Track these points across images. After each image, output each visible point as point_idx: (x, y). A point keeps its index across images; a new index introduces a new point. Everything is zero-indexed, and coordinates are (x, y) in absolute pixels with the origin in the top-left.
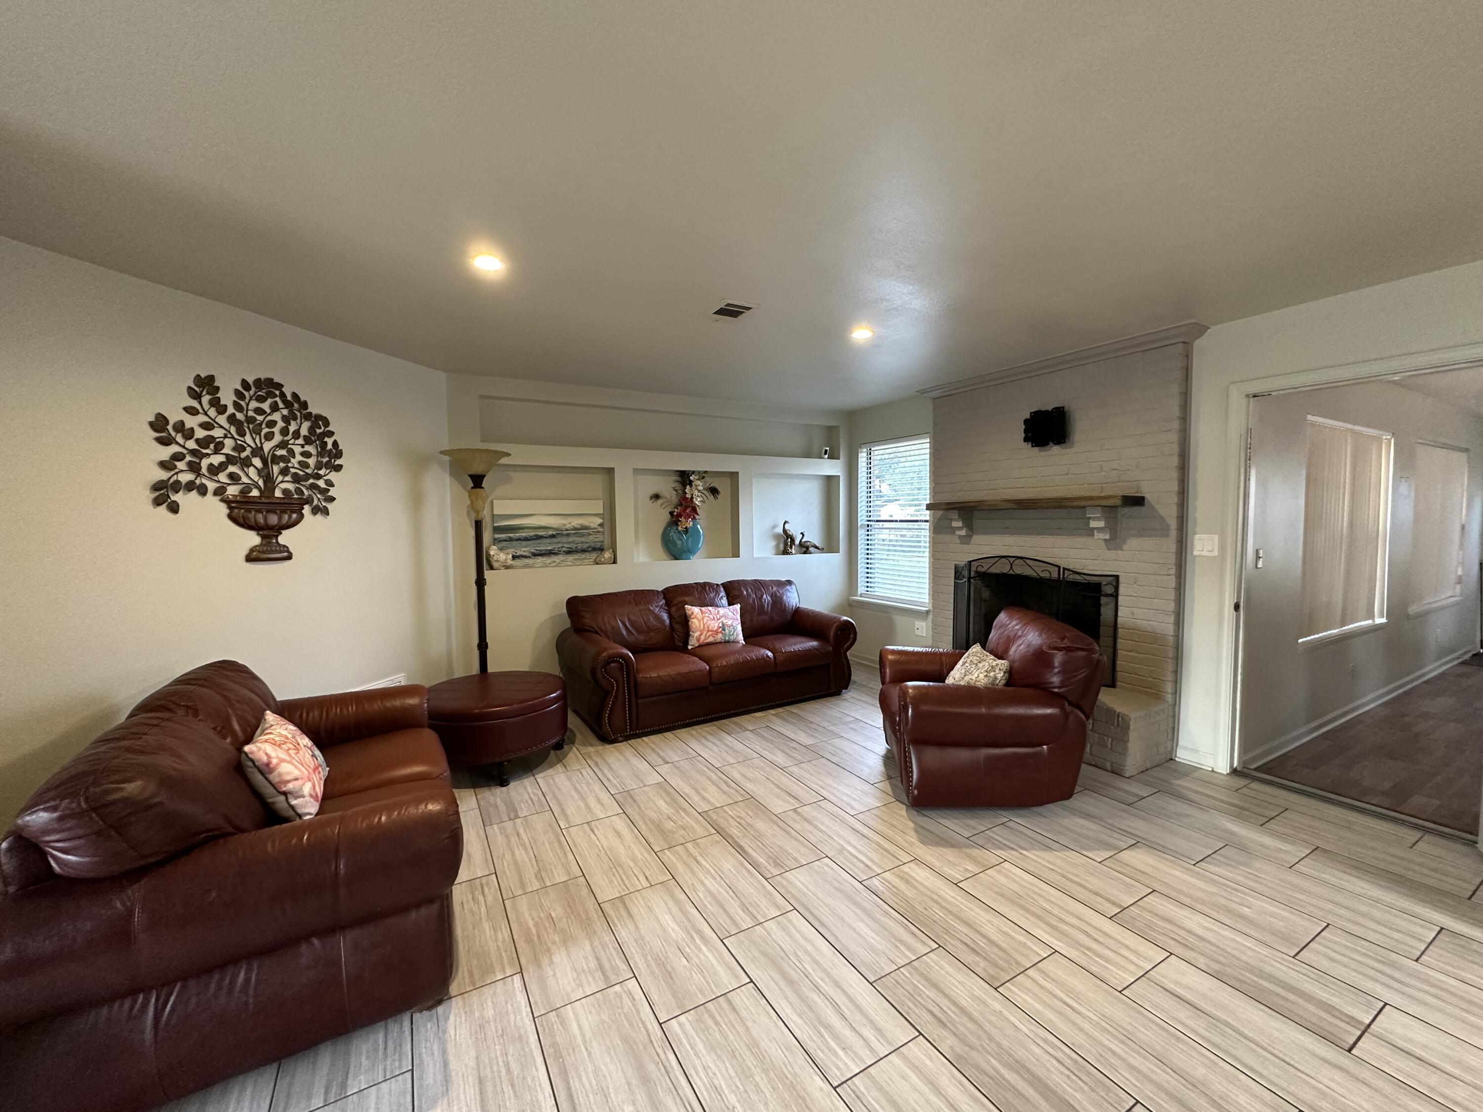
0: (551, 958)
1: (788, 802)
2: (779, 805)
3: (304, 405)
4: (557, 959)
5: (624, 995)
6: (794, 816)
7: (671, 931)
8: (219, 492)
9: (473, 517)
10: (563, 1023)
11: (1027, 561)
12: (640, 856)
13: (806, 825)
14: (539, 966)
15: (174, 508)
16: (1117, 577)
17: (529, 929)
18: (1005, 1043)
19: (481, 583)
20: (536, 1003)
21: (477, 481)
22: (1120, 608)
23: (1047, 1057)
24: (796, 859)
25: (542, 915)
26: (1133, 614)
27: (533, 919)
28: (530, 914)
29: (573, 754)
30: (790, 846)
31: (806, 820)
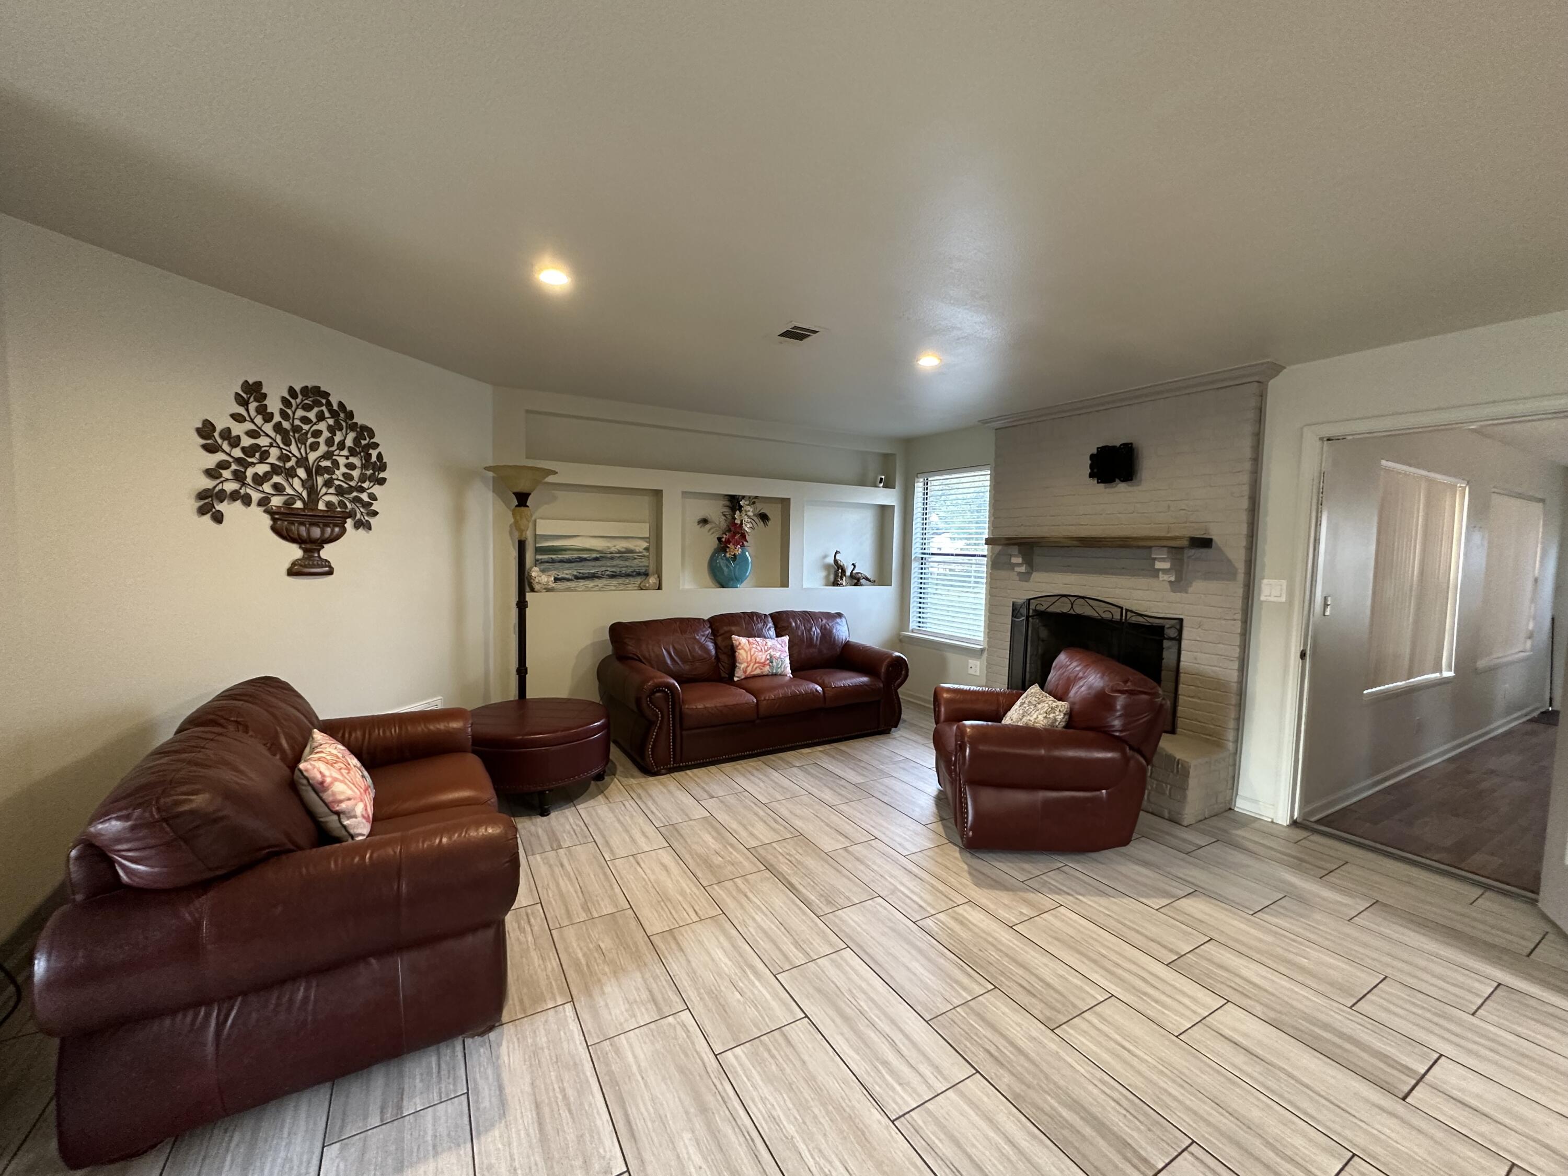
0: (602, 988)
1: (838, 841)
2: (828, 843)
3: (350, 415)
4: (608, 989)
5: (678, 1027)
6: (845, 854)
7: (723, 965)
8: (264, 502)
9: (517, 536)
10: (617, 1051)
11: (1091, 602)
12: (688, 891)
13: (857, 863)
14: (590, 995)
15: (218, 518)
16: (1181, 620)
17: (578, 959)
18: (1062, 1083)
19: (522, 605)
20: (589, 1031)
21: (522, 499)
22: (1183, 652)
23: (1103, 1097)
24: (848, 898)
25: (591, 946)
26: (1196, 659)
27: (581, 949)
28: (579, 945)
29: (615, 786)
30: (840, 883)
31: (858, 859)
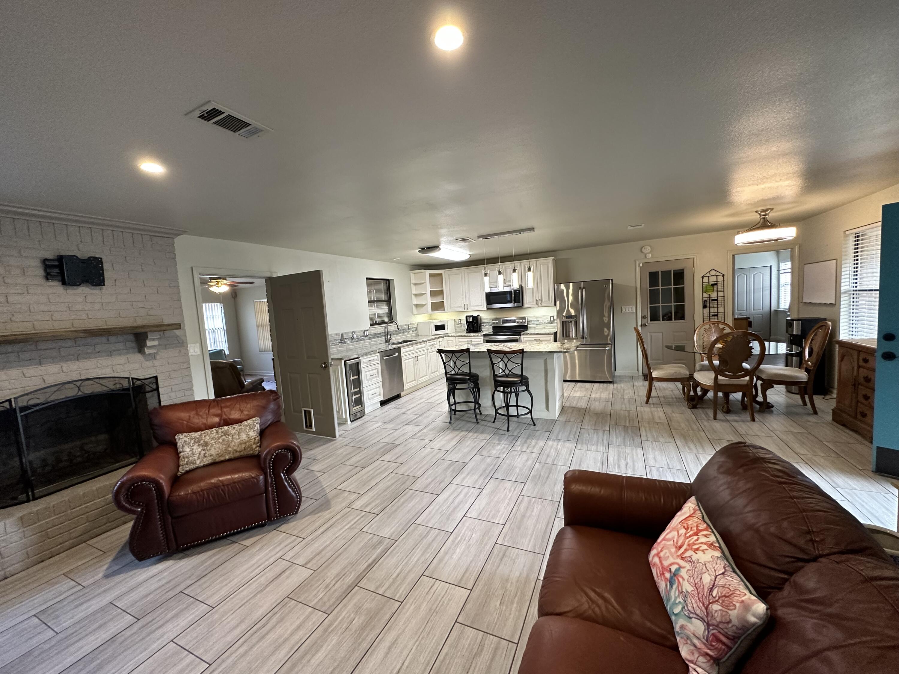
4: (517, 574)
16: (156, 377)
17: (518, 603)
25: (504, 608)
28: (510, 614)
